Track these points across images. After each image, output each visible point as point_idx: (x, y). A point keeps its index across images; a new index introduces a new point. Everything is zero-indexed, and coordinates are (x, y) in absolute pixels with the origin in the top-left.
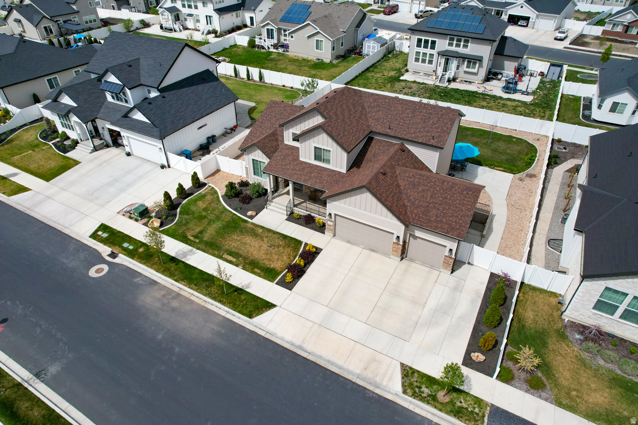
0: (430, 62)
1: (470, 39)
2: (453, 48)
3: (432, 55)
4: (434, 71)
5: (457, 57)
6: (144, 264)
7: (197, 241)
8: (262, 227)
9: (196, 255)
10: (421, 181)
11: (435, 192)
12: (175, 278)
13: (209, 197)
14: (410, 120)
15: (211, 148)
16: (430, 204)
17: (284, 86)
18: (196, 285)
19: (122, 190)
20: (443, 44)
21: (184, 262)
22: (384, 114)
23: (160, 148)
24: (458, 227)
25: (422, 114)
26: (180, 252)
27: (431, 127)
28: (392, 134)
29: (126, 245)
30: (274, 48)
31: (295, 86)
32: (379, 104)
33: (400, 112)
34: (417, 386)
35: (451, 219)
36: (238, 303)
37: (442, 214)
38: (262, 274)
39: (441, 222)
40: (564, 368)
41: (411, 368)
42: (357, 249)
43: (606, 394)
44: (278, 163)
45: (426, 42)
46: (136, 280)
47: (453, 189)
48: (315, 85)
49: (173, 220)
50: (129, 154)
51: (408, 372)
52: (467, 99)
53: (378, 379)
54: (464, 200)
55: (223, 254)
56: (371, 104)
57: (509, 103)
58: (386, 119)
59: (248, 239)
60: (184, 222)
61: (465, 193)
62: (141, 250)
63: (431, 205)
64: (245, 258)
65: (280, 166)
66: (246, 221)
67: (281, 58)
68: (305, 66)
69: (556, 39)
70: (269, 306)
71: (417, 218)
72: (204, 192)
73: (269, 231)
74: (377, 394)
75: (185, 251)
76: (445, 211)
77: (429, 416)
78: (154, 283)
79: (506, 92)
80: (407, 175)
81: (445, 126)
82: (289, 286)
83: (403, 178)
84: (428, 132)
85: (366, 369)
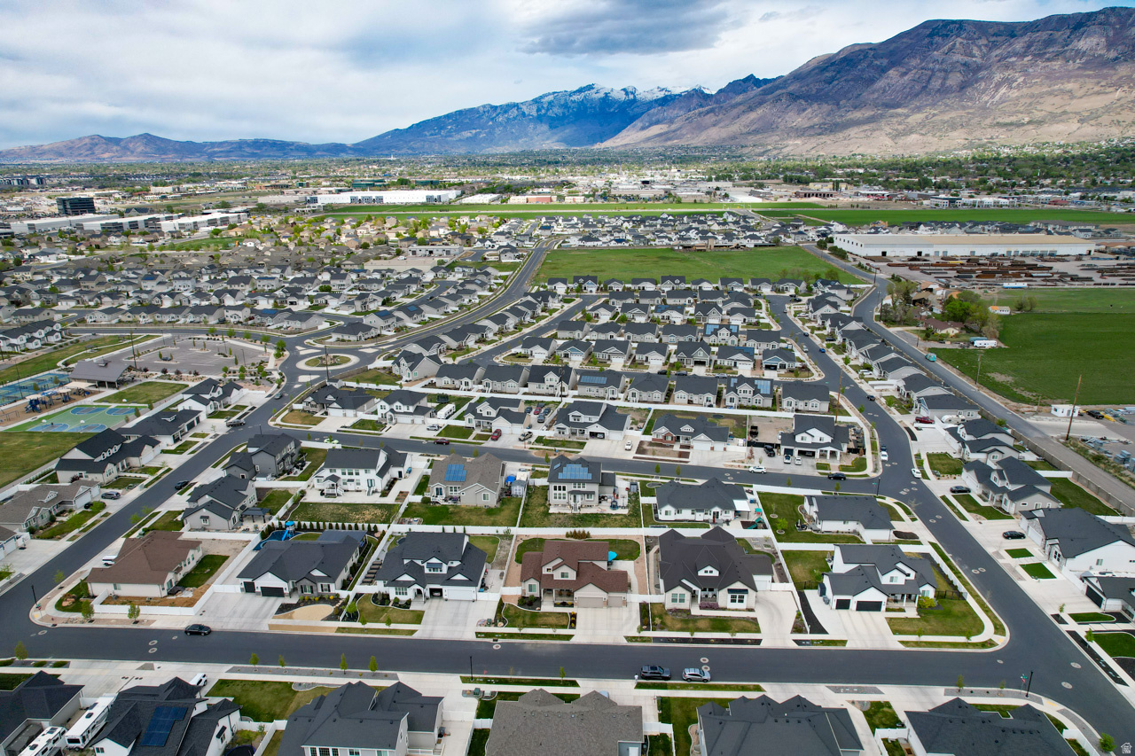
0: (564, 498)
1: (585, 482)
2: (577, 489)
3: (564, 494)
4: (567, 503)
5: (580, 493)
6: (511, 638)
7: (524, 624)
8: (547, 612)
10: (603, 574)
11: (613, 578)
13: (512, 608)
14: (592, 552)
15: (487, 584)
17: (483, 534)
18: (539, 638)
19: (466, 616)
20: (570, 487)
23: (474, 591)
25: (596, 548)
27: (601, 553)
28: (587, 559)
29: (497, 635)
30: (446, 502)
31: (491, 533)
36: (561, 638)
38: (561, 627)
39: (618, 588)
40: (668, 620)
42: (589, 609)
43: (681, 624)
44: (545, 582)
45: (560, 487)
46: (516, 644)
47: (619, 575)
50: (446, 600)
51: (627, 638)
55: (539, 626)
57: (617, 517)
59: (545, 618)
60: (512, 620)
61: (623, 576)
62: (506, 635)
64: (551, 624)
65: (547, 584)
66: (538, 612)
69: (626, 450)
70: (573, 636)
72: (508, 606)
73: (551, 612)
76: (618, 584)
78: (523, 643)
79: (613, 509)
80: (600, 574)
82: (574, 628)
83: (599, 576)
84: (600, 555)
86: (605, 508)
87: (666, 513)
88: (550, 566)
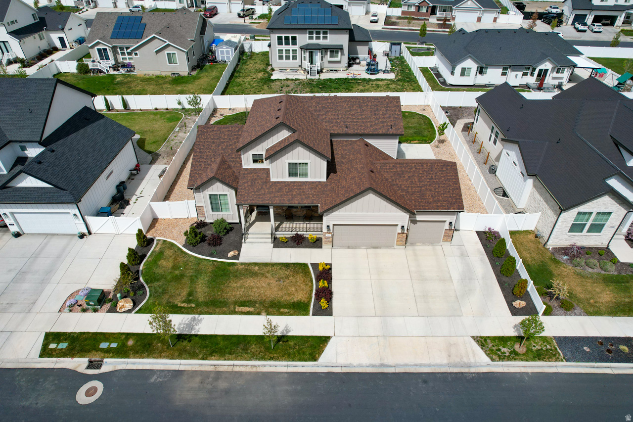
0: (295, 58)
1: (328, 31)
2: (314, 41)
3: (294, 51)
4: (300, 66)
5: (320, 49)
6: (148, 356)
7: (193, 305)
8: (256, 264)
9: (203, 321)
10: (403, 169)
11: (420, 175)
12: (200, 356)
13: (168, 253)
14: (362, 115)
15: (126, 198)
16: (421, 187)
17: (156, 109)
18: (230, 354)
19: (44, 282)
20: (303, 39)
21: (196, 335)
22: (334, 115)
23: (75, 215)
24: (454, 201)
25: (369, 107)
26: (182, 326)
27: (384, 118)
28: (351, 132)
29: (104, 345)
30: (114, 70)
31: (170, 107)
32: (323, 105)
33: (349, 110)
34: (497, 350)
35: (445, 195)
36: (291, 351)
37: (436, 194)
38: (292, 311)
39: (439, 201)
41: (481, 337)
42: (362, 252)
43: (608, 292)
44: (249, 190)
45: (287, 38)
46: (152, 380)
47: (434, 169)
48: (198, 101)
49: (145, 294)
50: (17, 235)
51: (482, 341)
52: (344, 86)
53: (465, 360)
54: (447, 175)
55: (235, 308)
56: (316, 107)
57: (379, 83)
58: (338, 119)
59: (250, 282)
60: (160, 290)
61: (444, 169)
62: (131, 343)
63: (423, 189)
64: (262, 303)
65: (253, 193)
66: (233, 264)
67: (129, 79)
68: (164, 84)
69: (371, 22)
70: (325, 340)
71: (417, 204)
72: (157, 249)
73: (266, 265)
74: (474, 373)
75: (187, 322)
76: (437, 190)
77: (523, 370)
78: (178, 373)
79: (371, 74)
80: (388, 167)
81: (395, 114)
82: (328, 312)
83: (386, 171)
84: (383, 122)
85: (450, 356)
86: (360, 71)
87: (463, 72)
88: (261, 149)
